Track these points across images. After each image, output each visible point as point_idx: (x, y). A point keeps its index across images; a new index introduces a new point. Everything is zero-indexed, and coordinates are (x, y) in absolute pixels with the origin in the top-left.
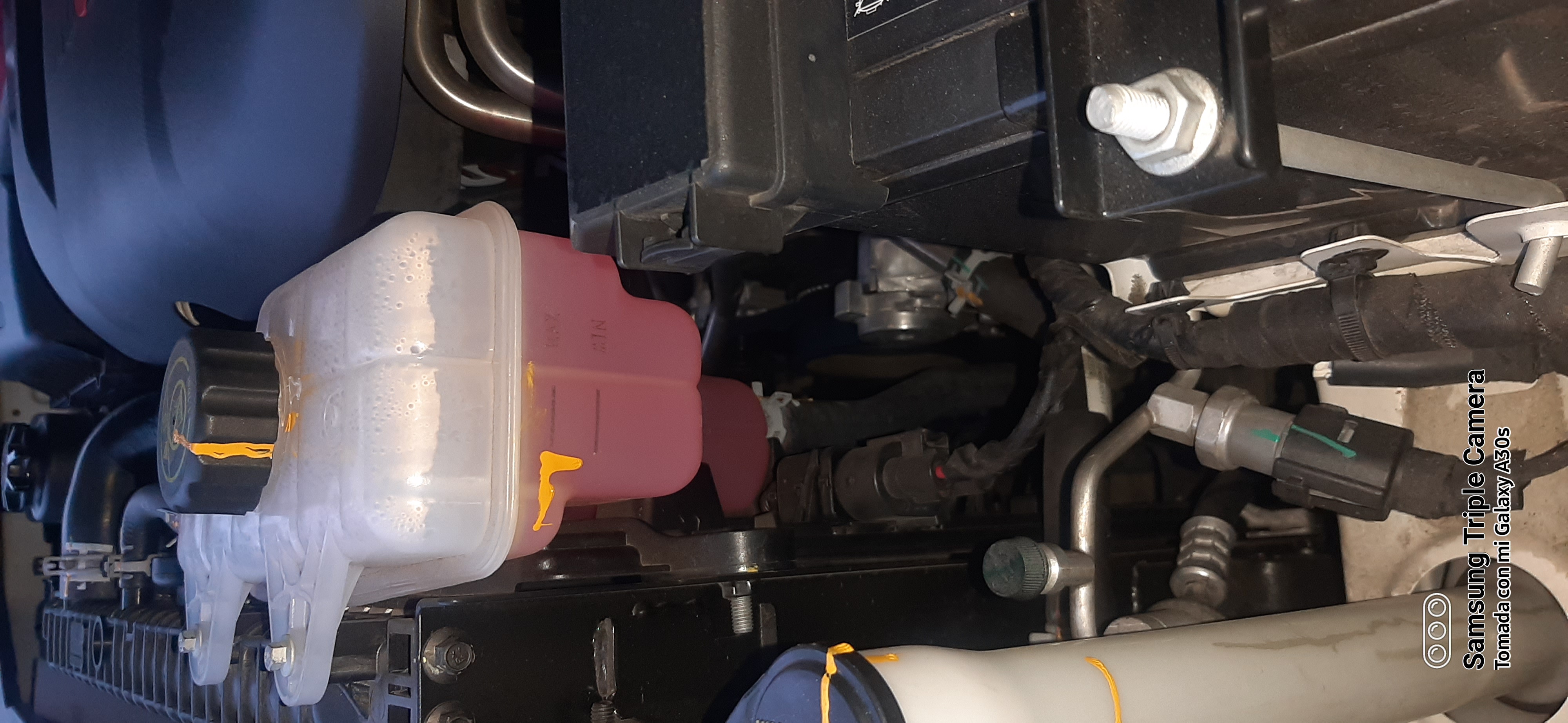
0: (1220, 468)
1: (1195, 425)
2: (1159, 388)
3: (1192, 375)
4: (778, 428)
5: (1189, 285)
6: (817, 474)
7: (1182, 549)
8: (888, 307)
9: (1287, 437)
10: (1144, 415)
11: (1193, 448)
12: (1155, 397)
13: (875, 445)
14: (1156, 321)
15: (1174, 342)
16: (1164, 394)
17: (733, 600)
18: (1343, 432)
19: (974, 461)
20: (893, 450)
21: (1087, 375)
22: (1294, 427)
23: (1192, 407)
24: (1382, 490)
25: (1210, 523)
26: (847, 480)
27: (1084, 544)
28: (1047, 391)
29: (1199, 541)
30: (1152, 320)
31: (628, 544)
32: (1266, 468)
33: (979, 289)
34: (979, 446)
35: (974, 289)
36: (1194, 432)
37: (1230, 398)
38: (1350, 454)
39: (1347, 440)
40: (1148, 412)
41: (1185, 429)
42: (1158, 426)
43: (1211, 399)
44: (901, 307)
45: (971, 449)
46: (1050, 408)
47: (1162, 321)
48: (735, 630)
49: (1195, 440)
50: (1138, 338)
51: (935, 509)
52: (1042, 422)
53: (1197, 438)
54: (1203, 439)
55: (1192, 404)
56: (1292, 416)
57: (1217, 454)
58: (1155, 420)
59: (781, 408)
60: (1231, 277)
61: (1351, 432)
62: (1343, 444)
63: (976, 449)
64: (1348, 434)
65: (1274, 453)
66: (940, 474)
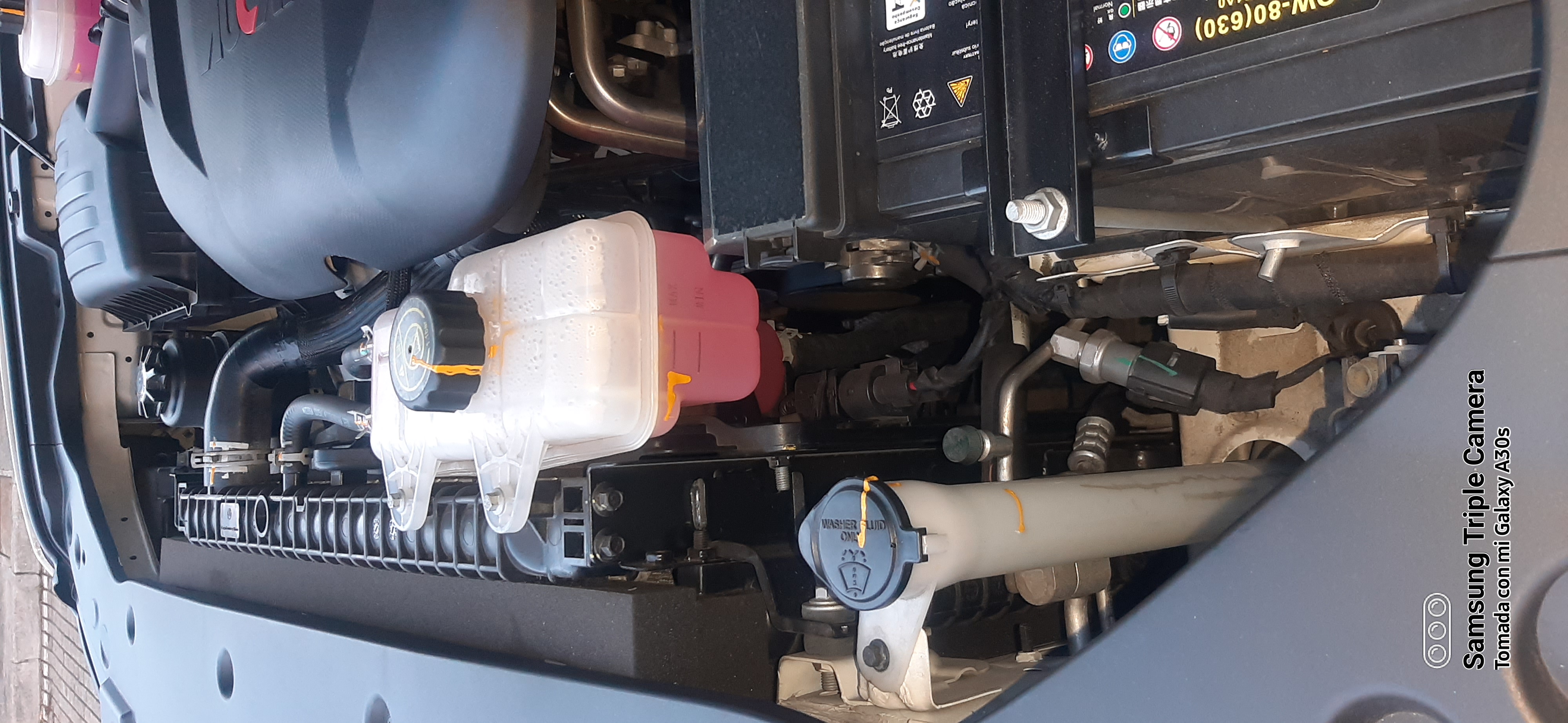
0: (1097, 383)
1: (1080, 354)
2: (1058, 330)
3: (1080, 322)
4: (789, 355)
5: (1077, 263)
6: (826, 387)
7: (1077, 439)
8: (867, 260)
9: (1136, 363)
10: (1047, 348)
11: (1078, 369)
12: (1055, 336)
13: (867, 368)
14: (1056, 287)
15: (1067, 301)
16: (1060, 335)
17: (777, 469)
18: (1171, 359)
19: (936, 378)
20: (881, 370)
21: (1012, 318)
22: (1140, 356)
23: (1078, 343)
24: (1191, 396)
25: (1097, 421)
26: (848, 391)
27: (1007, 431)
28: (985, 333)
29: (1088, 433)
30: (1053, 287)
31: (707, 432)
32: (1123, 383)
33: (937, 253)
34: (939, 369)
35: (933, 254)
36: (1078, 358)
37: (1103, 337)
38: (1174, 373)
39: (1172, 365)
40: (1051, 346)
41: (1073, 357)
42: (1057, 355)
43: (1090, 338)
44: (876, 261)
45: (934, 370)
46: (986, 344)
47: (1059, 287)
48: (778, 488)
49: (1079, 364)
50: (1044, 298)
51: (906, 411)
52: (982, 353)
53: (1081, 363)
54: (1084, 364)
55: (1078, 341)
56: (1140, 350)
57: (1093, 374)
58: (1055, 351)
59: (790, 340)
60: (1106, 257)
61: (1176, 360)
62: (1169, 367)
63: (937, 370)
64: (1174, 361)
65: (1128, 371)
66: (913, 387)
